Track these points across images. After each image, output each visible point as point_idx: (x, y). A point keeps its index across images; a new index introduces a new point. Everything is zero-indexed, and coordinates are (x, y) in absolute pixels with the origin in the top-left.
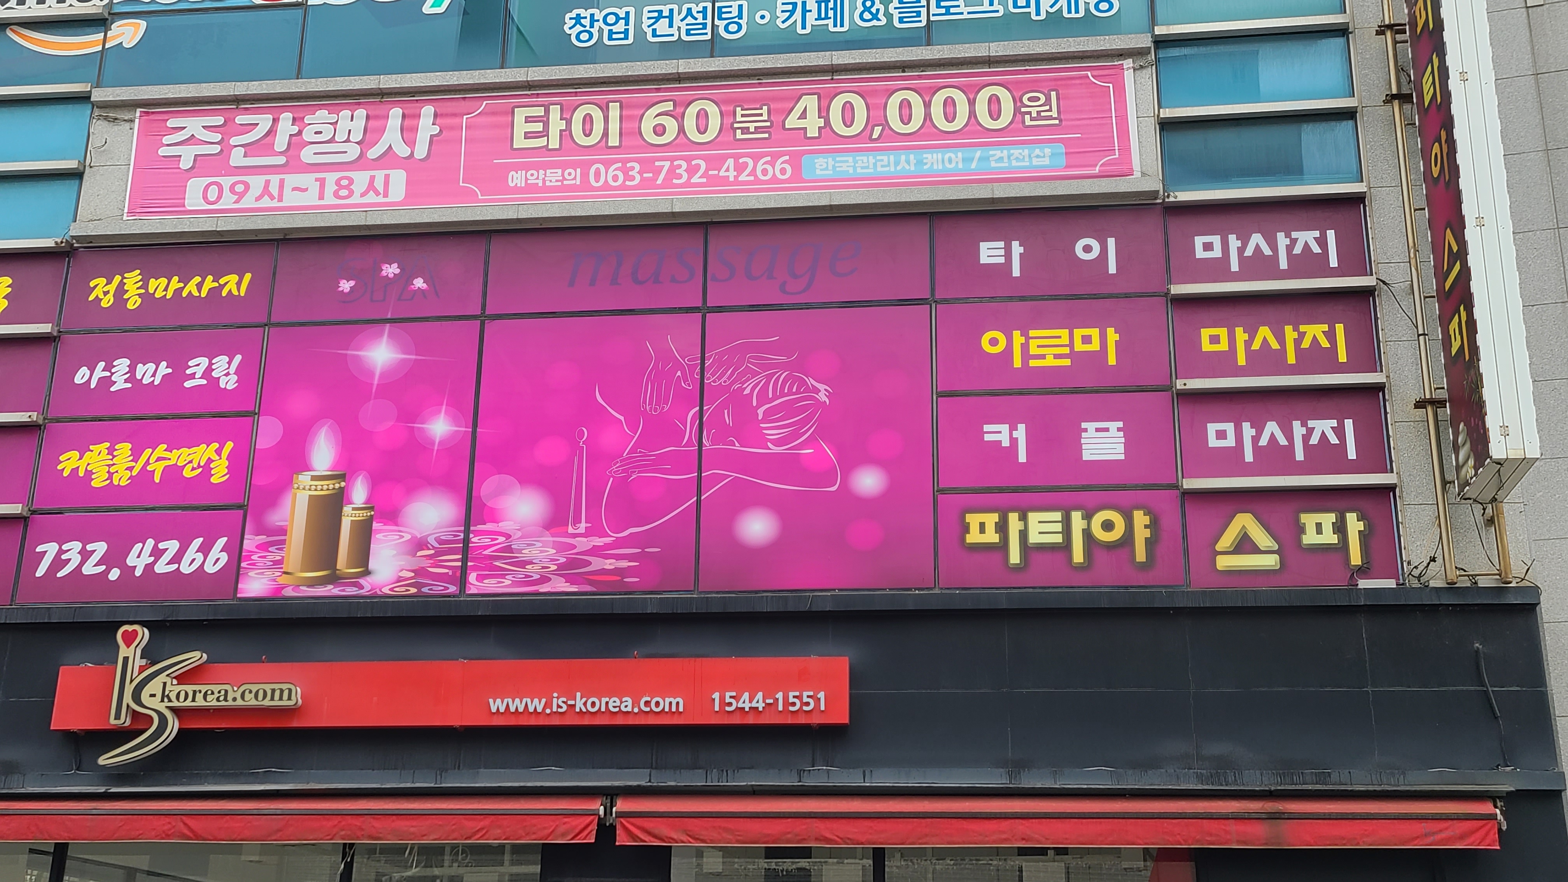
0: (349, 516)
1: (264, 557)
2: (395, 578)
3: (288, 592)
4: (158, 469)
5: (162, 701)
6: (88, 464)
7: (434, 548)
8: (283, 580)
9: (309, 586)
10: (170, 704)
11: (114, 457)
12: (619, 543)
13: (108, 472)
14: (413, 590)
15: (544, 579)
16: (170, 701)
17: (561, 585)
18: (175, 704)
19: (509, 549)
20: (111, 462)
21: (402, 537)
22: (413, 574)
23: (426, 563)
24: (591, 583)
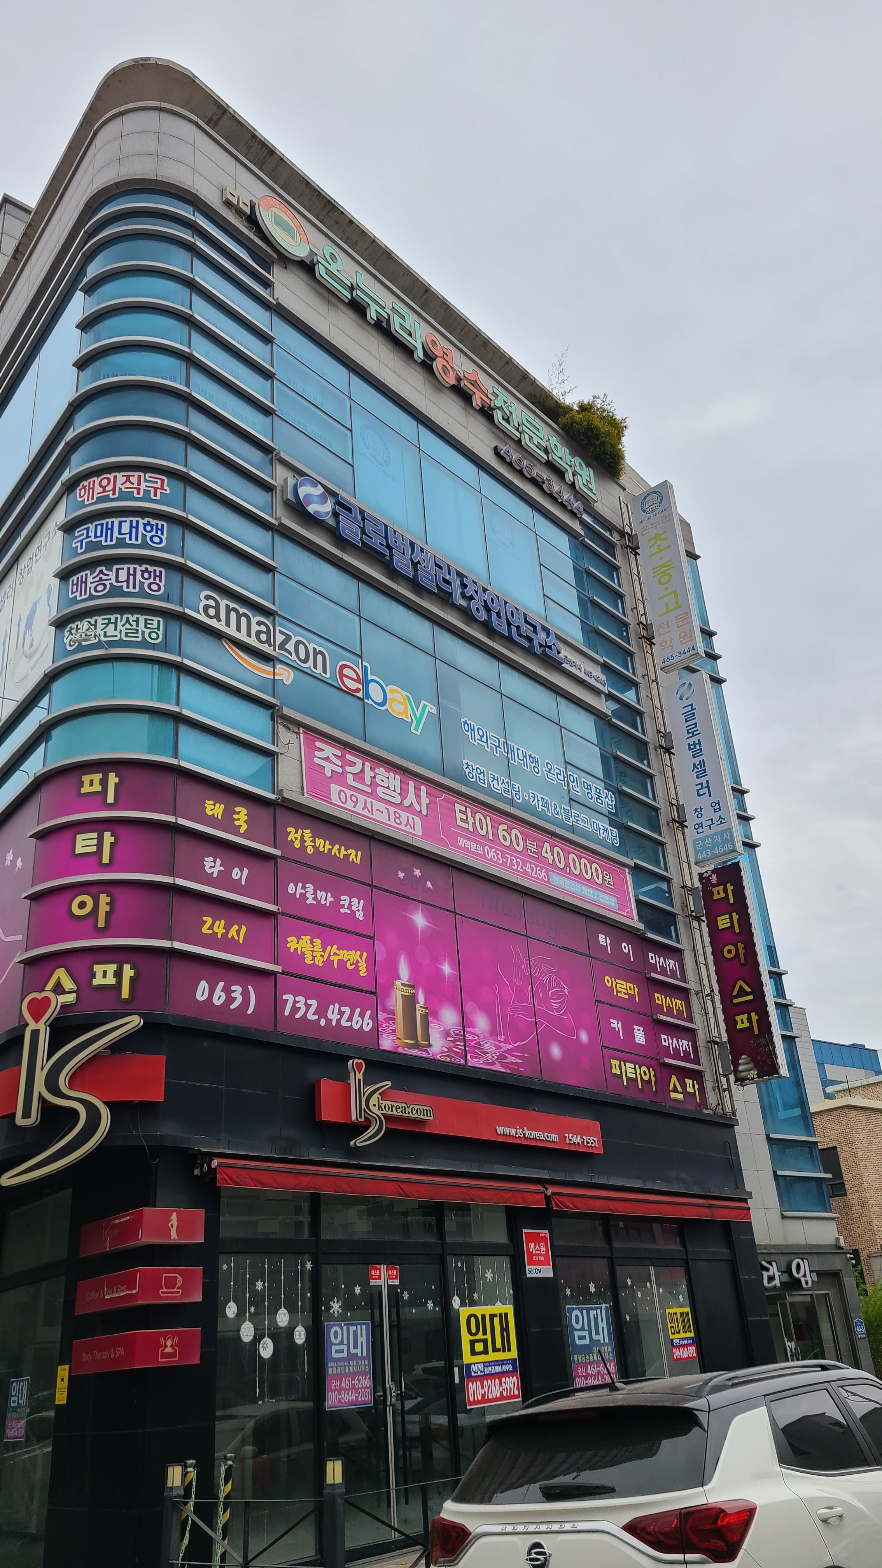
0: (419, 1011)
1: (388, 1026)
2: (441, 1052)
3: (400, 1050)
4: (335, 959)
5: (379, 1110)
6: (302, 948)
7: (453, 1037)
8: (397, 1042)
9: (409, 1048)
10: (382, 1112)
11: (314, 946)
12: (516, 1049)
13: (312, 955)
14: (449, 1059)
15: (493, 1064)
16: (382, 1110)
17: (498, 1067)
18: (385, 1112)
19: (479, 1043)
20: (312, 949)
21: (440, 1028)
22: (447, 1050)
23: (452, 1045)
24: (510, 1068)
